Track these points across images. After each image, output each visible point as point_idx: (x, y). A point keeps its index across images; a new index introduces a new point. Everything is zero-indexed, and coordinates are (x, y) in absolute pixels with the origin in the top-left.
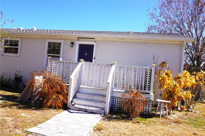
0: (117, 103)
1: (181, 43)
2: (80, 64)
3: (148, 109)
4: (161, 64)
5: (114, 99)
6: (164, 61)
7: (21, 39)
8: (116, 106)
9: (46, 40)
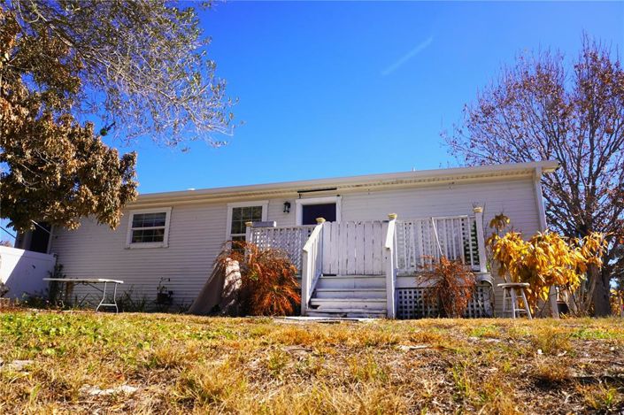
0: (411, 302)
1: (530, 174)
2: (318, 228)
3: (483, 306)
4: (493, 222)
5: (401, 293)
6: (499, 215)
7: (170, 208)
8: (409, 310)
9: (229, 204)
